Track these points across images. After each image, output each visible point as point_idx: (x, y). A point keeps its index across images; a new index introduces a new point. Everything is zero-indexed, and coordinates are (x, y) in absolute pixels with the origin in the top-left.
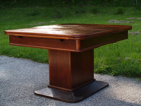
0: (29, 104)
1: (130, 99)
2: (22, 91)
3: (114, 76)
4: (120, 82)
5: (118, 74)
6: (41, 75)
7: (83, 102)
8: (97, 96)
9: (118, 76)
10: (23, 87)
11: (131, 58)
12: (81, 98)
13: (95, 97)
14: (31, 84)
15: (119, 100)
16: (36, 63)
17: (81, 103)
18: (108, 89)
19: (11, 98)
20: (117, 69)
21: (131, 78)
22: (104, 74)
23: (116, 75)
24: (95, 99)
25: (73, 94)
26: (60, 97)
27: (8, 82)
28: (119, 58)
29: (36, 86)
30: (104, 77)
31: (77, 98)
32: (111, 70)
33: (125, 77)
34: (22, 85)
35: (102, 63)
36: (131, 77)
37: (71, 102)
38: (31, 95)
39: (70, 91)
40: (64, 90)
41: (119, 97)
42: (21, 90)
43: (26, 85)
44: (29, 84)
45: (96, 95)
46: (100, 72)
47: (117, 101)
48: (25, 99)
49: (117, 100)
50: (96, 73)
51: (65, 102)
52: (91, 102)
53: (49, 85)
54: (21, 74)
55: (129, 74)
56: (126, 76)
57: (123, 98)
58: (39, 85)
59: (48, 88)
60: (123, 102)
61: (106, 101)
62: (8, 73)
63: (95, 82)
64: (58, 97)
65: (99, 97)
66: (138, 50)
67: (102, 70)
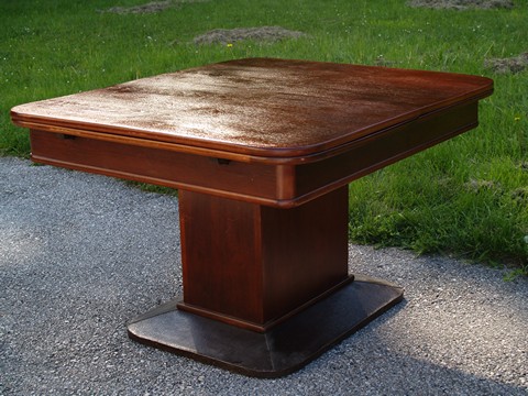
0: (108, 379)
1: (480, 362)
2: (82, 320)
3: (425, 254)
4: (446, 281)
5: (440, 246)
6: (154, 248)
7: (306, 375)
8: (357, 344)
9: (439, 254)
10: (87, 306)
11: (491, 183)
12: (297, 359)
13: (353, 349)
14: (117, 291)
15: (438, 367)
16: (136, 194)
17: (297, 377)
18: (401, 313)
19: (42, 355)
20: (436, 225)
21: (489, 264)
22: (389, 246)
23: (430, 252)
24: (349, 358)
25: (268, 344)
26: (221, 355)
27: (30, 280)
28: (444, 181)
29: (134, 300)
30: (389, 258)
31: (284, 361)
32: (415, 232)
33: (464, 262)
34: (81, 293)
35: (380, 198)
36: (486, 262)
37: (261, 376)
38: (114, 342)
39: (260, 332)
40: (238, 326)
41: (439, 354)
42: (79, 317)
43: (97, 293)
44: (108, 292)
45: (356, 340)
46: (375, 239)
47: (433, 371)
48: (92, 357)
49: (433, 366)
50: (359, 240)
51: (239, 373)
52: (337, 372)
53: (183, 305)
54: (81, 243)
55: (482, 252)
56: (468, 256)
57: (454, 358)
58: (146, 294)
59: (176, 315)
60: (452, 376)
61: (390, 367)
62: (33, 239)
63: (351, 288)
64: (213, 353)
65: (365, 352)
66: (517, 144)
67: (381, 229)
